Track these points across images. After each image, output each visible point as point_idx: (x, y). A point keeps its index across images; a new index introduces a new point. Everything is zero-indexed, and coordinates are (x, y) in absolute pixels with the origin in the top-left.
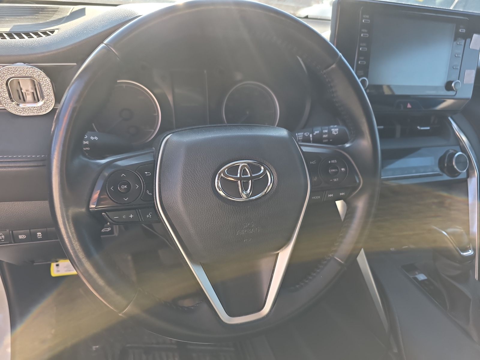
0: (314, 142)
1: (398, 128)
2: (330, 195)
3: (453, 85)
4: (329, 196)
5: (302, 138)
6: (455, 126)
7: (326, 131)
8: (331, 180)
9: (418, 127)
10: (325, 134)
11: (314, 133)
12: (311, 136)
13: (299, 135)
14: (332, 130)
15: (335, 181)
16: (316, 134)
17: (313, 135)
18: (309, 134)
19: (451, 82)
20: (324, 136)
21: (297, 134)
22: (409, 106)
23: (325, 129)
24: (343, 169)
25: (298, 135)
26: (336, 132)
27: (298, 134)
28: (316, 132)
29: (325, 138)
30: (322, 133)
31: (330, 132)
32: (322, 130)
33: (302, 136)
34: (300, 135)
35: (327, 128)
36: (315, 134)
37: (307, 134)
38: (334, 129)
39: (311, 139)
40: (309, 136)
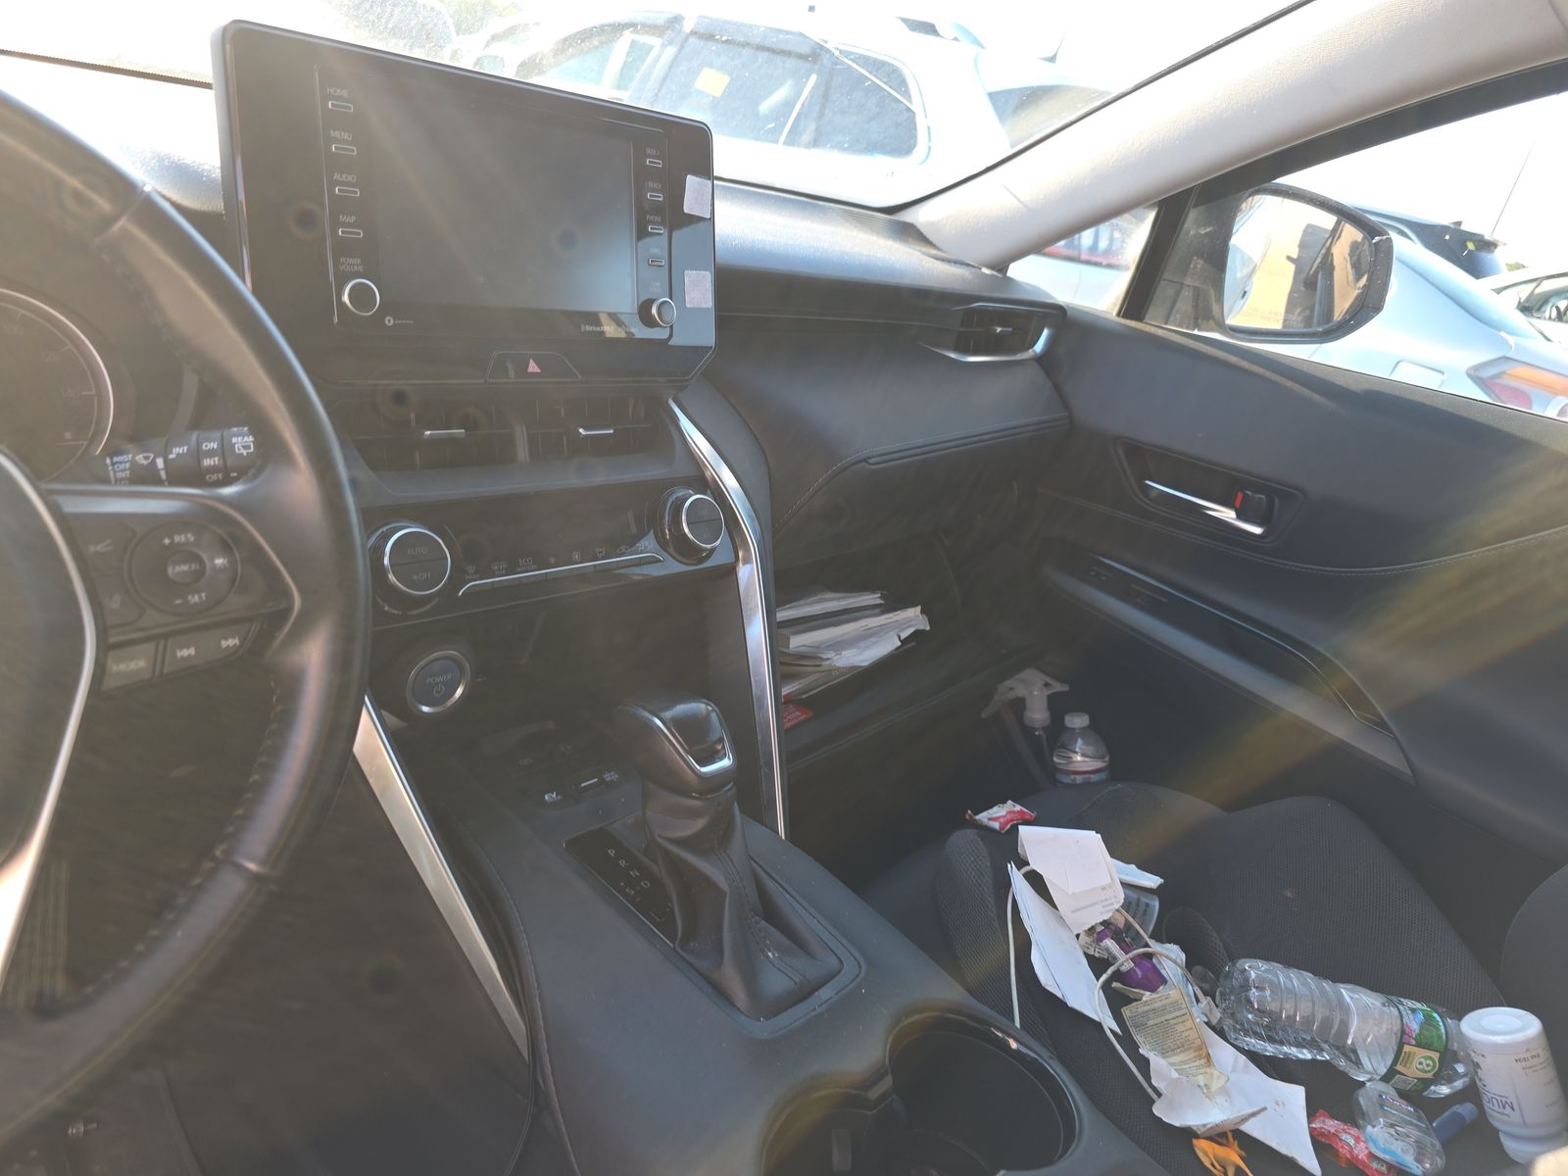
0: (172, 482)
1: (521, 435)
2: (185, 653)
3: (654, 311)
4: (179, 654)
5: (128, 472)
6: (685, 423)
7: (214, 445)
8: (179, 602)
9: (581, 430)
10: (210, 453)
11: (171, 453)
12: (160, 463)
13: (116, 463)
14: (234, 440)
15: (195, 603)
16: (178, 455)
17: (166, 461)
18: (152, 456)
19: (649, 303)
20: (207, 462)
21: (108, 461)
22: (533, 367)
23: (210, 440)
24: (219, 561)
25: (113, 464)
26: (245, 447)
27: (115, 459)
28: (177, 450)
29: (212, 470)
30: (198, 454)
31: (225, 449)
32: (199, 444)
33: (128, 465)
34: (121, 463)
35: (217, 434)
36: (172, 456)
37: (146, 458)
38: (240, 439)
39: (163, 474)
40: (153, 462)
